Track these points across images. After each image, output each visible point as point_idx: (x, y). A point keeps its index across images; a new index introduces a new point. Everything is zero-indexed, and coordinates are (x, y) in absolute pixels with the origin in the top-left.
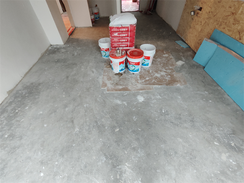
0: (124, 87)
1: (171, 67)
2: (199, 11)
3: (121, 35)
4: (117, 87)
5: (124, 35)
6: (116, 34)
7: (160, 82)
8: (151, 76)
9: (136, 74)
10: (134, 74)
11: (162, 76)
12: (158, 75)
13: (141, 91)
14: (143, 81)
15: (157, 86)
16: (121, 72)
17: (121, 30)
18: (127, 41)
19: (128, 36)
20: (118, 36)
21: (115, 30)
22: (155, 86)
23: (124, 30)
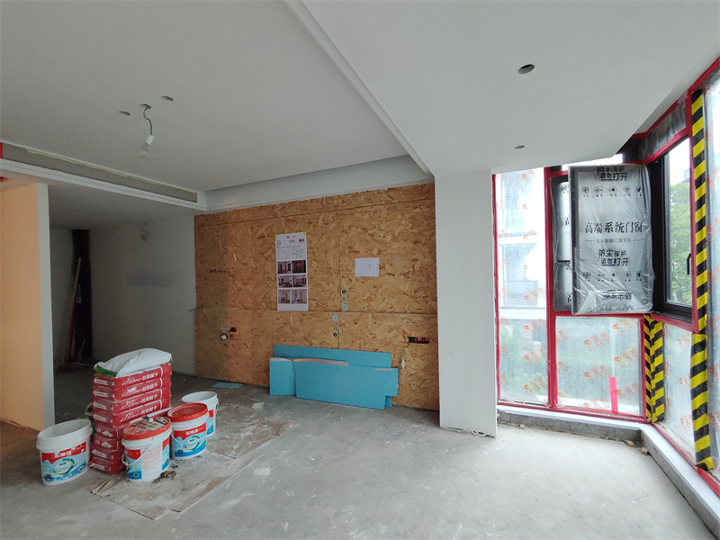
0: (207, 482)
1: (252, 417)
2: (232, 333)
3: (144, 389)
4: (192, 491)
5: (152, 387)
6: (133, 390)
7: (262, 438)
8: (237, 440)
9: (204, 454)
10: (198, 457)
11: (253, 431)
12: (248, 434)
13: (250, 465)
14: (233, 452)
15: (265, 444)
16: (166, 469)
17: (144, 378)
18: (158, 398)
19: (158, 387)
20: (138, 391)
21: (131, 382)
22: (262, 446)
23: (152, 376)
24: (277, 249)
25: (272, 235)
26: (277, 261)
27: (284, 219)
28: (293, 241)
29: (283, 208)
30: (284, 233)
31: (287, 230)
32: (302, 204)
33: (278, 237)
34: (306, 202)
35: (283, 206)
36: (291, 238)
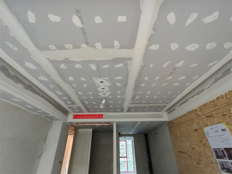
24: (208, 138)
25: (201, 129)
26: (212, 147)
27: (204, 116)
28: (217, 131)
29: (201, 109)
30: (208, 126)
31: (209, 124)
32: (212, 103)
33: (206, 129)
34: (214, 101)
35: (201, 108)
36: (214, 129)
